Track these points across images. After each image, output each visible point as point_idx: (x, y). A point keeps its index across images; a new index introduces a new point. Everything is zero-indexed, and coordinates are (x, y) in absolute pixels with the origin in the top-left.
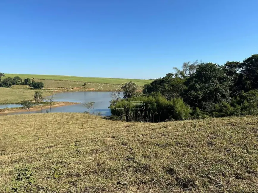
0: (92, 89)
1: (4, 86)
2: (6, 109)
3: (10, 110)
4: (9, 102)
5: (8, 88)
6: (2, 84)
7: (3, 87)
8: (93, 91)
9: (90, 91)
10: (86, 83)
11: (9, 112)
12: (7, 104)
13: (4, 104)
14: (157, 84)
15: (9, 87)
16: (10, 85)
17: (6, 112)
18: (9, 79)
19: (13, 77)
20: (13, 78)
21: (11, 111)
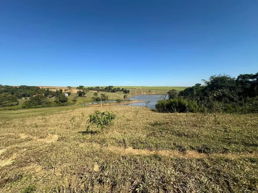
0: (154, 93)
4: (113, 100)
6: (112, 91)
8: (154, 94)
9: (152, 94)
10: (151, 90)
13: (111, 100)
14: (188, 90)
18: (115, 89)
19: (117, 88)
21: (114, 104)
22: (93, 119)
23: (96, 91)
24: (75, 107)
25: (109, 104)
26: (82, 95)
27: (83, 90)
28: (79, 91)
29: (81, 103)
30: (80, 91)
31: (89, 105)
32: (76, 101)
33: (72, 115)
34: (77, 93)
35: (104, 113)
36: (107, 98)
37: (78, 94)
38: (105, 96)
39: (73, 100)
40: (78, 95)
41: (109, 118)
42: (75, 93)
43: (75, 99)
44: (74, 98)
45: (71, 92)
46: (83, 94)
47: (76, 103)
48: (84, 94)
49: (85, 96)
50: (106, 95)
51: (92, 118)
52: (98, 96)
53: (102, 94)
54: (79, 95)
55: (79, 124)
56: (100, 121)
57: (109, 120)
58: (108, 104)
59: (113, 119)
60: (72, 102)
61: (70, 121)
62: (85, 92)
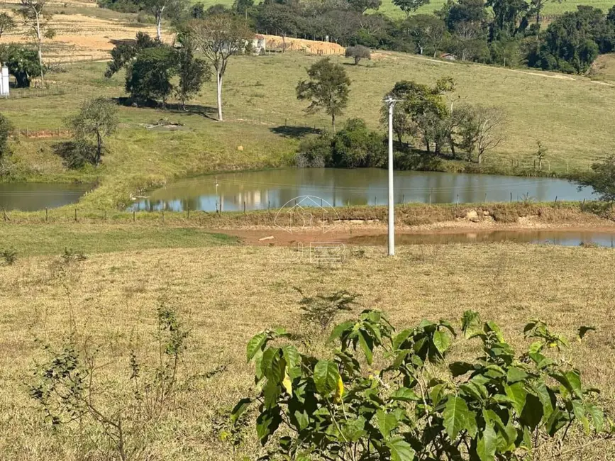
1: (552, 60)
2: (525, 208)
3: (546, 212)
4: (550, 167)
5: (571, 78)
6: (543, 48)
7: (545, 67)
11: (539, 226)
12: (541, 174)
13: (523, 174)
15: (578, 70)
16: (586, 56)
17: (526, 223)
20: (606, 12)
21: (550, 219)
22: (294, 404)
23: (332, 50)
24: (87, 227)
25: (488, 224)
26: (165, 88)
27: (184, 34)
28: (131, 34)
29: (152, 187)
30: (143, 40)
31: (238, 218)
32: (95, 155)
33: (55, 324)
34: (114, 68)
35: (430, 331)
36: (467, 144)
37: (121, 75)
38: (439, 112)
39: (65, 151)
40: (121, 92)
41: (493, 407)
42: (92, 65)
43: (91, 139)
44: (77, 122)
45: (47, 49)
46: (175, 80)
47: (95, 184)
48: (193, 75)
49: (194, 100)
50: (449, 101)
51: (288, 384)
52: (350, 112)
53: (400, 89)
54: (131, 84)
55: (129, 441)
56: (374, 434)
57: (489, 433)
58: (473, 221)
59: (542, 429)
60: (53, 168)
61: (39, 394)
62: (198, 53)
